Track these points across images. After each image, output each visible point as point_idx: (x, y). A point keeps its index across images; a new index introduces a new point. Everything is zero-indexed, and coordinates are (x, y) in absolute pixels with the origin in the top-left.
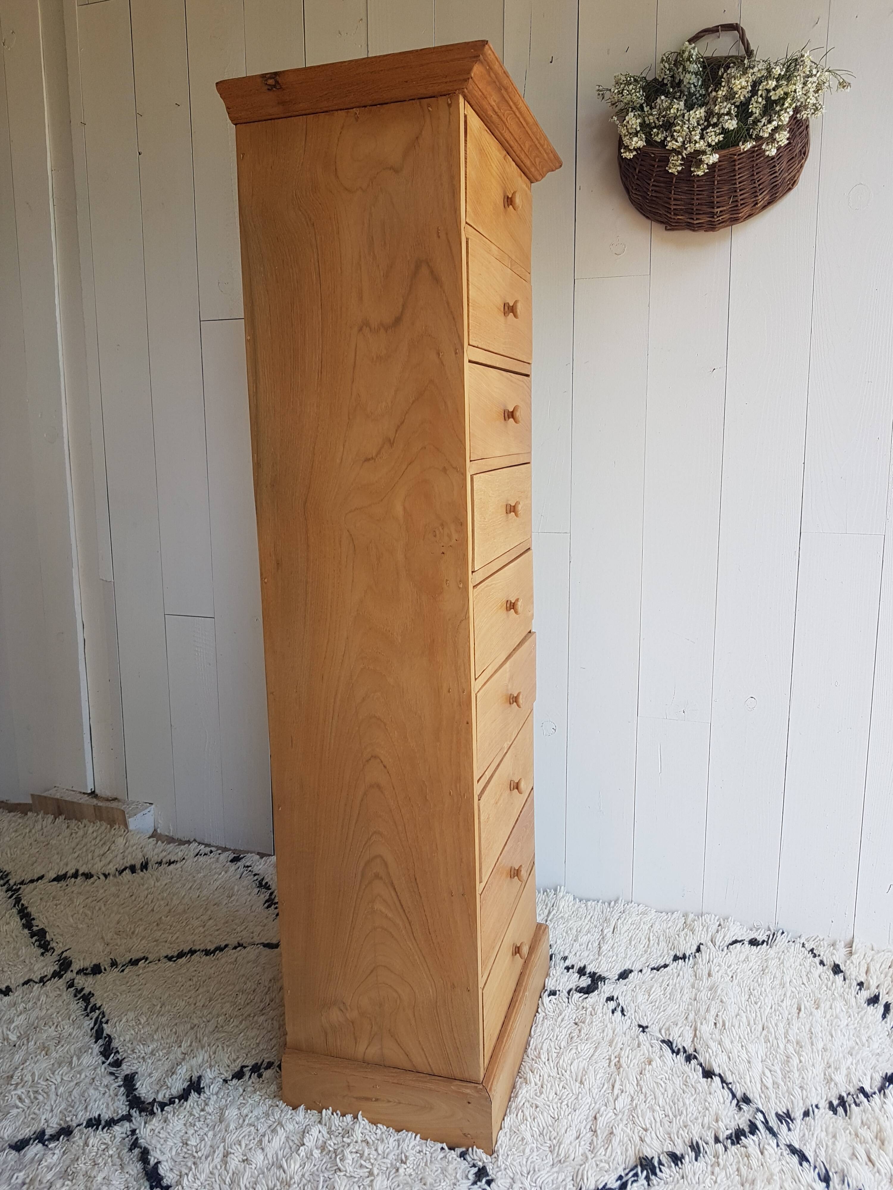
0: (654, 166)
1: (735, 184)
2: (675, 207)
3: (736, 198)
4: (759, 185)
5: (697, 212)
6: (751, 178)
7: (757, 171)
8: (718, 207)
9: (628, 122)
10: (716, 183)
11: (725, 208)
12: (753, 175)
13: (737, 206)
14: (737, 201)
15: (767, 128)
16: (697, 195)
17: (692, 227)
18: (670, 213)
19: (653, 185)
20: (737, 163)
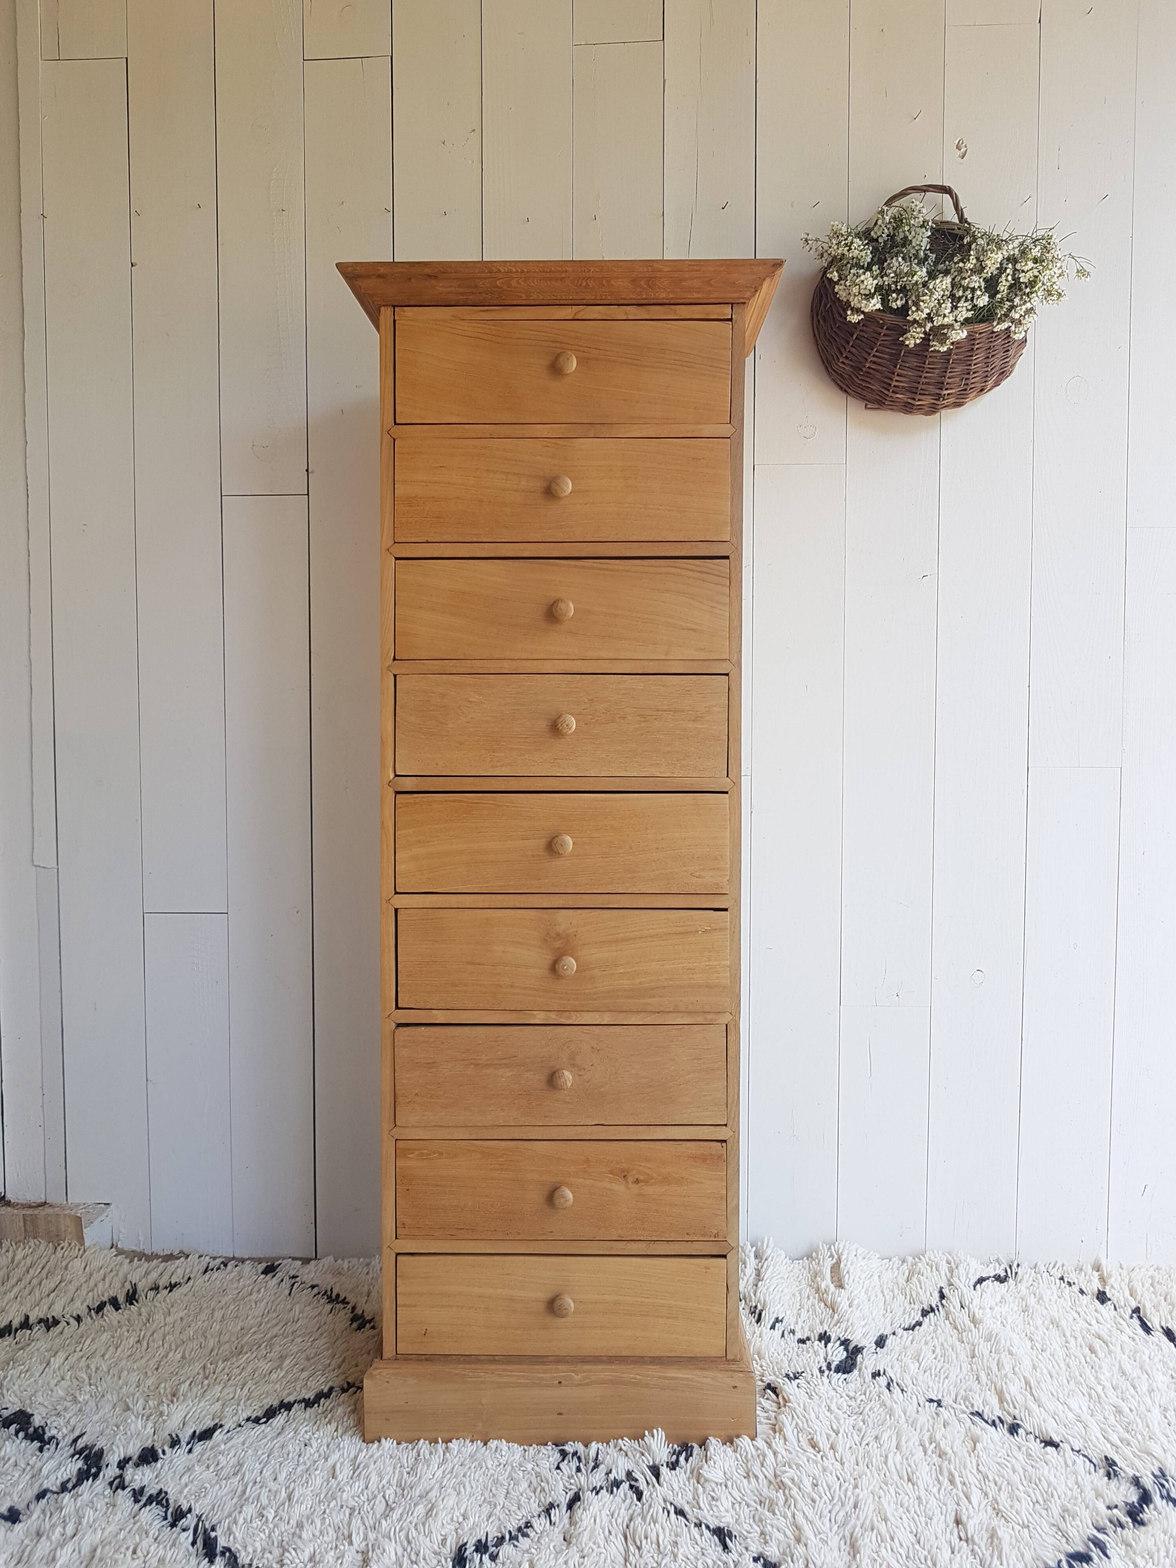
0: (880, 334)
1: (970, 365)
2: (897, 384)
3: (968, 381)
4: (992, 369)
5: (922, 392)
6: (986, 360)
7: (993, 354)
8: (947, 389)
9: (863, 281)
10: (951, 362)
11: (953, 391)
12: (988, 357)
13: (966, 390)
14: (967, 384)
15: (1021, 309)
16: (926, 372)
17: (908, 408)
18: (889, 390)
19: (874, 356)
20: (977, 342)
